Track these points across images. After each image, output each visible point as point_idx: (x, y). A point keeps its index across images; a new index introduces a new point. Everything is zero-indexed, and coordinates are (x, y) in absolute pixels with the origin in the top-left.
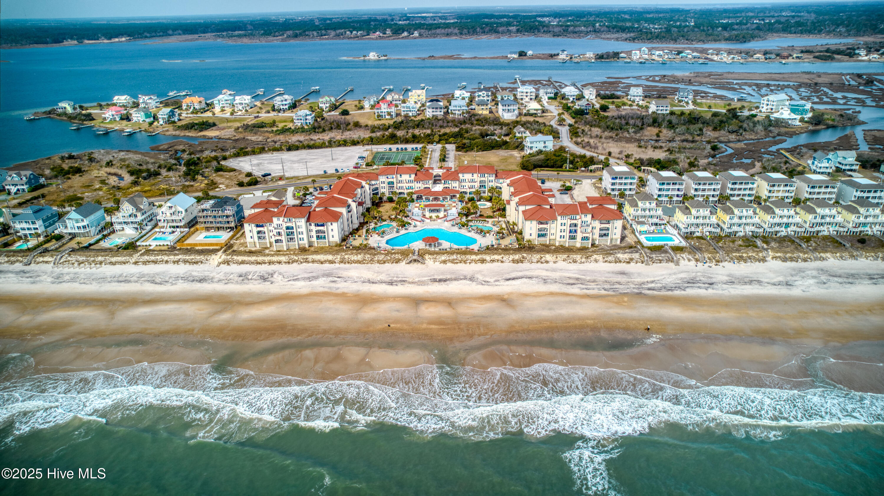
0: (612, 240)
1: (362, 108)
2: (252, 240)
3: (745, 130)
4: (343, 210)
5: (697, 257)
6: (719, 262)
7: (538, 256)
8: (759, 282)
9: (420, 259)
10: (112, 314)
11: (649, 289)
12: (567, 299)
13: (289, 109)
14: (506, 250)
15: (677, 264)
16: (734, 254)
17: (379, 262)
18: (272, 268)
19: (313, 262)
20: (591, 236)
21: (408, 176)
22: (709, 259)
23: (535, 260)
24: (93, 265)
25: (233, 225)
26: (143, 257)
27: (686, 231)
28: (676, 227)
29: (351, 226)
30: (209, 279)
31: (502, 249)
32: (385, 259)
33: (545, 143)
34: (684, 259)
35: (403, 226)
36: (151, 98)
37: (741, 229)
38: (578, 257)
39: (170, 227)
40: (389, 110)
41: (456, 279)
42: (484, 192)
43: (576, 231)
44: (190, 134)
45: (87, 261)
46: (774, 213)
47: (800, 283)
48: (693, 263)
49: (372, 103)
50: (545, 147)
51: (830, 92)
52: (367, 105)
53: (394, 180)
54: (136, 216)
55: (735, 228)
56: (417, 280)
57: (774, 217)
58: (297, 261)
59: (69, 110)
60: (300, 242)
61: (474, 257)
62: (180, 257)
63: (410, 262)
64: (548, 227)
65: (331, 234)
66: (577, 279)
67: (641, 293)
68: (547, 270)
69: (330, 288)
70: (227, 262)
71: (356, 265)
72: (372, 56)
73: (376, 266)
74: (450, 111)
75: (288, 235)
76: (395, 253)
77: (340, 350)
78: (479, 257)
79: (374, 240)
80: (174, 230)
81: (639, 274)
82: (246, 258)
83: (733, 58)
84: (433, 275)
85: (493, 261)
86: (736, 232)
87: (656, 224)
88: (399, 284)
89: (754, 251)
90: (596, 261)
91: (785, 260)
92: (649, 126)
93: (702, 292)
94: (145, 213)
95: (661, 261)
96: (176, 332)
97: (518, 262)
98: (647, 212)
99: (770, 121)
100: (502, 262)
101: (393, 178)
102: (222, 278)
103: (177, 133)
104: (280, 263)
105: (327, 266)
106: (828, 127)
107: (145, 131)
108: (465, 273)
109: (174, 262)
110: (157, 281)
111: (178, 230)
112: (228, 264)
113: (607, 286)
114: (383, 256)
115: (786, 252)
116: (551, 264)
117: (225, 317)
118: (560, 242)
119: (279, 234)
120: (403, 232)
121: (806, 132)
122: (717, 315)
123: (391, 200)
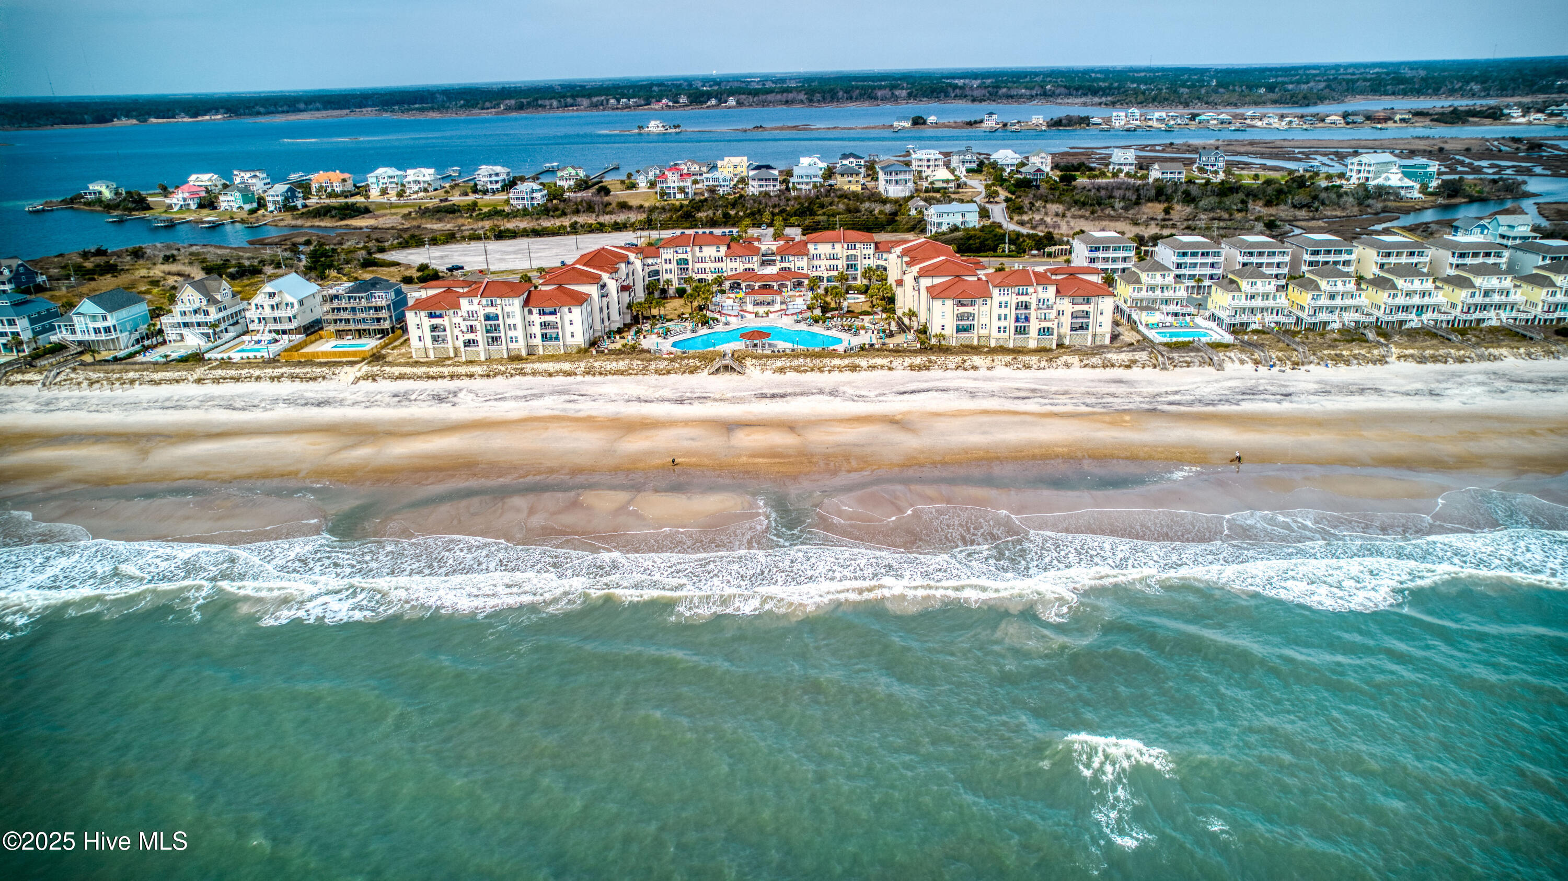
0: (1094, 336)
1: (633, 186)
2: (421, 345)
3: (1323, 203)
4: (592, 290)
5: (1256, 356)
6: (1297, 364)
7: (958, 359)
8: (1377, 391)
9: (735, 365)
10: (145, 453)
11: (1171, 403)
12: (1017, 419)
13: (503, 190)
14: (898, 351)
15: (1220, 367)
16: (1326, 352)
17: (657, 372)
18: (457, 383)
19: (534, 373)
20: (1055, 327)
21: (714, 248)
22: (1280, 360)
23: (953, 366)
24: (117, 385)
25: (386, 325)
26: (213, 372)
27: (1233, 321)
28: (1213, 318)
29: (607, 323)
30: (336, 402)
31: (890, 351)
32: (670, 367)
33: (963, 215)
34: (1233, 361)
35: (705, 323)
36: (255, 176)
37: (1335, 317)
38: (1033, 360)
39: (270, 331)
40: (682, 184)
41: (802, 394)
42: (855, 279)
43: (1027, 319)
44: (322, 224)
45: (108, 379)
46: (1394, 287)
47: (1457, 391)
48: (1250, 366)
49: (651, 177)
50: (964, 223)
51: (1467, 161)
52: (642, 182)
53: (689, 257)
54: (206, 313)
55: (1323, 317)
56: (729, 395)
57: (1395, 296)
58: (503, 373)
59: (107, 194)
60: (511, 346)
61: (836, 362)
62: (284, 370)
63: (718, 370)
64: (976, 312)
65: (568, 329)
66: (1034, 391)
67: (1155, 410)
68: (975, 379)
69: (564, 410)
70: (374, 378)
71: (615, 377)
72: (654, 126)
73: (653, 379)
74: (791, 185)
75: (488, 331)
76: (688, 358)
77: (579, 495)
78: (846, 362)
79: (650, 342)
80: (277, 337)
81: (1150, 383)
82: (408, 370)
83: (1291, 122)
84: (760, 388)
85: (873, 367)
86: (1326, 324)
87: (1176, 314)
88: (696, 403)
89: (1361, 347)
90: (1067, 365)
91: (1422, 360)
92: (1150, 200)
93: (1272, 407)
94: (225, 308)
95: (1189, 364)
96: (265, 475)
97: (920, 369)
98: (1158, 292)
99: (1366, 189)
100: (890, 369)
101: (687, 253)
102: (360, 399)
103: (299, 222)
104: (471, 376)
105: (560, 380)
106: (1472, 200)
107: (242, 221)
108: (820, 385)
109: (272, 379)
110: (237, 406)
111: (285, 337)
112: (374, 380)
113: (1092, 400)
114: (666, 363)
115: (1424, 348)
116: (983, 372)
117: (362, 453)
118: (997, 340)
119: (472, 329)
120: (704, 331)
121: (1432, 207)
122: (1305, 438)
123: (681, 293)
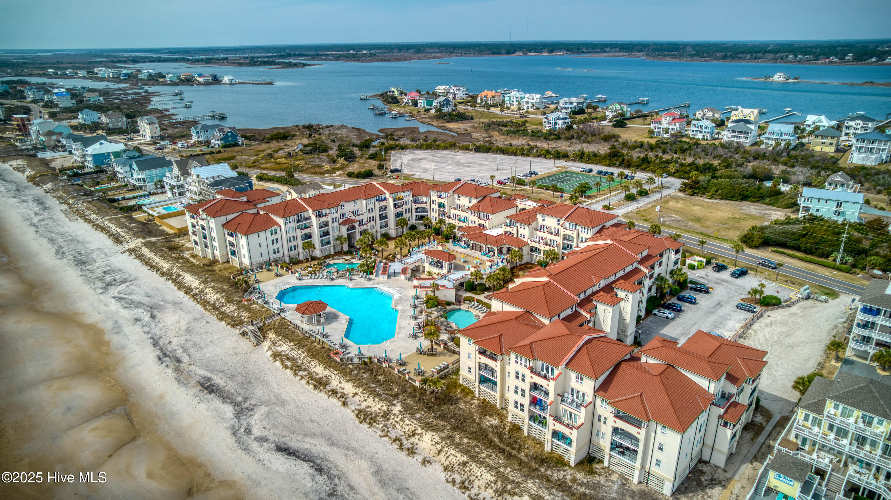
4: (281, 222)
17: (218, 315)
32: (230, 314)
33: (839, 204)
36: (459, 90)
40: (670, 127)
50: (837, 213)
53: (446, 202)
59: (396, 93)
60: (216, 252)
63: (243, 333)
64: (498, 370)
65: (242, 251)
72: (778, 77)
76: (248, 311)
101: (445, 199)
107: (412, 116)
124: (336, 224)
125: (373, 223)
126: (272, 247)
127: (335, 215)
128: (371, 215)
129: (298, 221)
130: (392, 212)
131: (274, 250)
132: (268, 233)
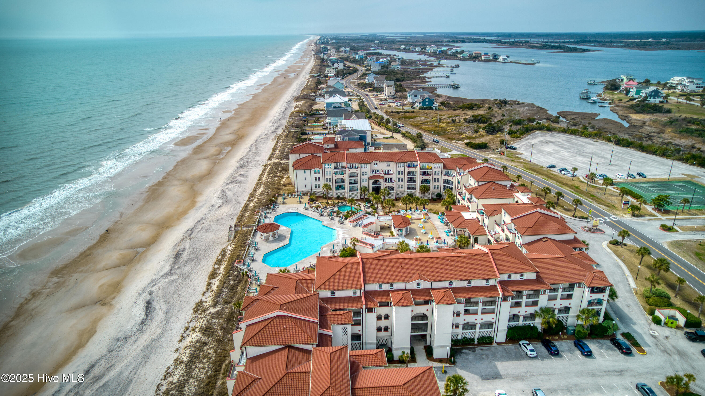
36: (692, 82)
44: (622, 112)
124: (365, 177)
125: (400, 183)
126: (314, 183)
127: (366, 170)
128: (400, 176)
129: (335, 168)
130: (419, 178)
131: (316, 185)
132: (313, 172)
